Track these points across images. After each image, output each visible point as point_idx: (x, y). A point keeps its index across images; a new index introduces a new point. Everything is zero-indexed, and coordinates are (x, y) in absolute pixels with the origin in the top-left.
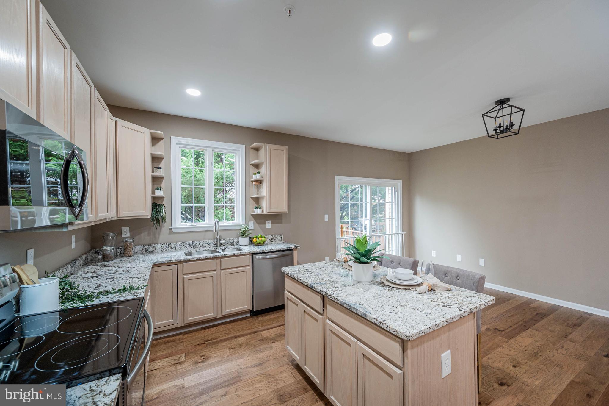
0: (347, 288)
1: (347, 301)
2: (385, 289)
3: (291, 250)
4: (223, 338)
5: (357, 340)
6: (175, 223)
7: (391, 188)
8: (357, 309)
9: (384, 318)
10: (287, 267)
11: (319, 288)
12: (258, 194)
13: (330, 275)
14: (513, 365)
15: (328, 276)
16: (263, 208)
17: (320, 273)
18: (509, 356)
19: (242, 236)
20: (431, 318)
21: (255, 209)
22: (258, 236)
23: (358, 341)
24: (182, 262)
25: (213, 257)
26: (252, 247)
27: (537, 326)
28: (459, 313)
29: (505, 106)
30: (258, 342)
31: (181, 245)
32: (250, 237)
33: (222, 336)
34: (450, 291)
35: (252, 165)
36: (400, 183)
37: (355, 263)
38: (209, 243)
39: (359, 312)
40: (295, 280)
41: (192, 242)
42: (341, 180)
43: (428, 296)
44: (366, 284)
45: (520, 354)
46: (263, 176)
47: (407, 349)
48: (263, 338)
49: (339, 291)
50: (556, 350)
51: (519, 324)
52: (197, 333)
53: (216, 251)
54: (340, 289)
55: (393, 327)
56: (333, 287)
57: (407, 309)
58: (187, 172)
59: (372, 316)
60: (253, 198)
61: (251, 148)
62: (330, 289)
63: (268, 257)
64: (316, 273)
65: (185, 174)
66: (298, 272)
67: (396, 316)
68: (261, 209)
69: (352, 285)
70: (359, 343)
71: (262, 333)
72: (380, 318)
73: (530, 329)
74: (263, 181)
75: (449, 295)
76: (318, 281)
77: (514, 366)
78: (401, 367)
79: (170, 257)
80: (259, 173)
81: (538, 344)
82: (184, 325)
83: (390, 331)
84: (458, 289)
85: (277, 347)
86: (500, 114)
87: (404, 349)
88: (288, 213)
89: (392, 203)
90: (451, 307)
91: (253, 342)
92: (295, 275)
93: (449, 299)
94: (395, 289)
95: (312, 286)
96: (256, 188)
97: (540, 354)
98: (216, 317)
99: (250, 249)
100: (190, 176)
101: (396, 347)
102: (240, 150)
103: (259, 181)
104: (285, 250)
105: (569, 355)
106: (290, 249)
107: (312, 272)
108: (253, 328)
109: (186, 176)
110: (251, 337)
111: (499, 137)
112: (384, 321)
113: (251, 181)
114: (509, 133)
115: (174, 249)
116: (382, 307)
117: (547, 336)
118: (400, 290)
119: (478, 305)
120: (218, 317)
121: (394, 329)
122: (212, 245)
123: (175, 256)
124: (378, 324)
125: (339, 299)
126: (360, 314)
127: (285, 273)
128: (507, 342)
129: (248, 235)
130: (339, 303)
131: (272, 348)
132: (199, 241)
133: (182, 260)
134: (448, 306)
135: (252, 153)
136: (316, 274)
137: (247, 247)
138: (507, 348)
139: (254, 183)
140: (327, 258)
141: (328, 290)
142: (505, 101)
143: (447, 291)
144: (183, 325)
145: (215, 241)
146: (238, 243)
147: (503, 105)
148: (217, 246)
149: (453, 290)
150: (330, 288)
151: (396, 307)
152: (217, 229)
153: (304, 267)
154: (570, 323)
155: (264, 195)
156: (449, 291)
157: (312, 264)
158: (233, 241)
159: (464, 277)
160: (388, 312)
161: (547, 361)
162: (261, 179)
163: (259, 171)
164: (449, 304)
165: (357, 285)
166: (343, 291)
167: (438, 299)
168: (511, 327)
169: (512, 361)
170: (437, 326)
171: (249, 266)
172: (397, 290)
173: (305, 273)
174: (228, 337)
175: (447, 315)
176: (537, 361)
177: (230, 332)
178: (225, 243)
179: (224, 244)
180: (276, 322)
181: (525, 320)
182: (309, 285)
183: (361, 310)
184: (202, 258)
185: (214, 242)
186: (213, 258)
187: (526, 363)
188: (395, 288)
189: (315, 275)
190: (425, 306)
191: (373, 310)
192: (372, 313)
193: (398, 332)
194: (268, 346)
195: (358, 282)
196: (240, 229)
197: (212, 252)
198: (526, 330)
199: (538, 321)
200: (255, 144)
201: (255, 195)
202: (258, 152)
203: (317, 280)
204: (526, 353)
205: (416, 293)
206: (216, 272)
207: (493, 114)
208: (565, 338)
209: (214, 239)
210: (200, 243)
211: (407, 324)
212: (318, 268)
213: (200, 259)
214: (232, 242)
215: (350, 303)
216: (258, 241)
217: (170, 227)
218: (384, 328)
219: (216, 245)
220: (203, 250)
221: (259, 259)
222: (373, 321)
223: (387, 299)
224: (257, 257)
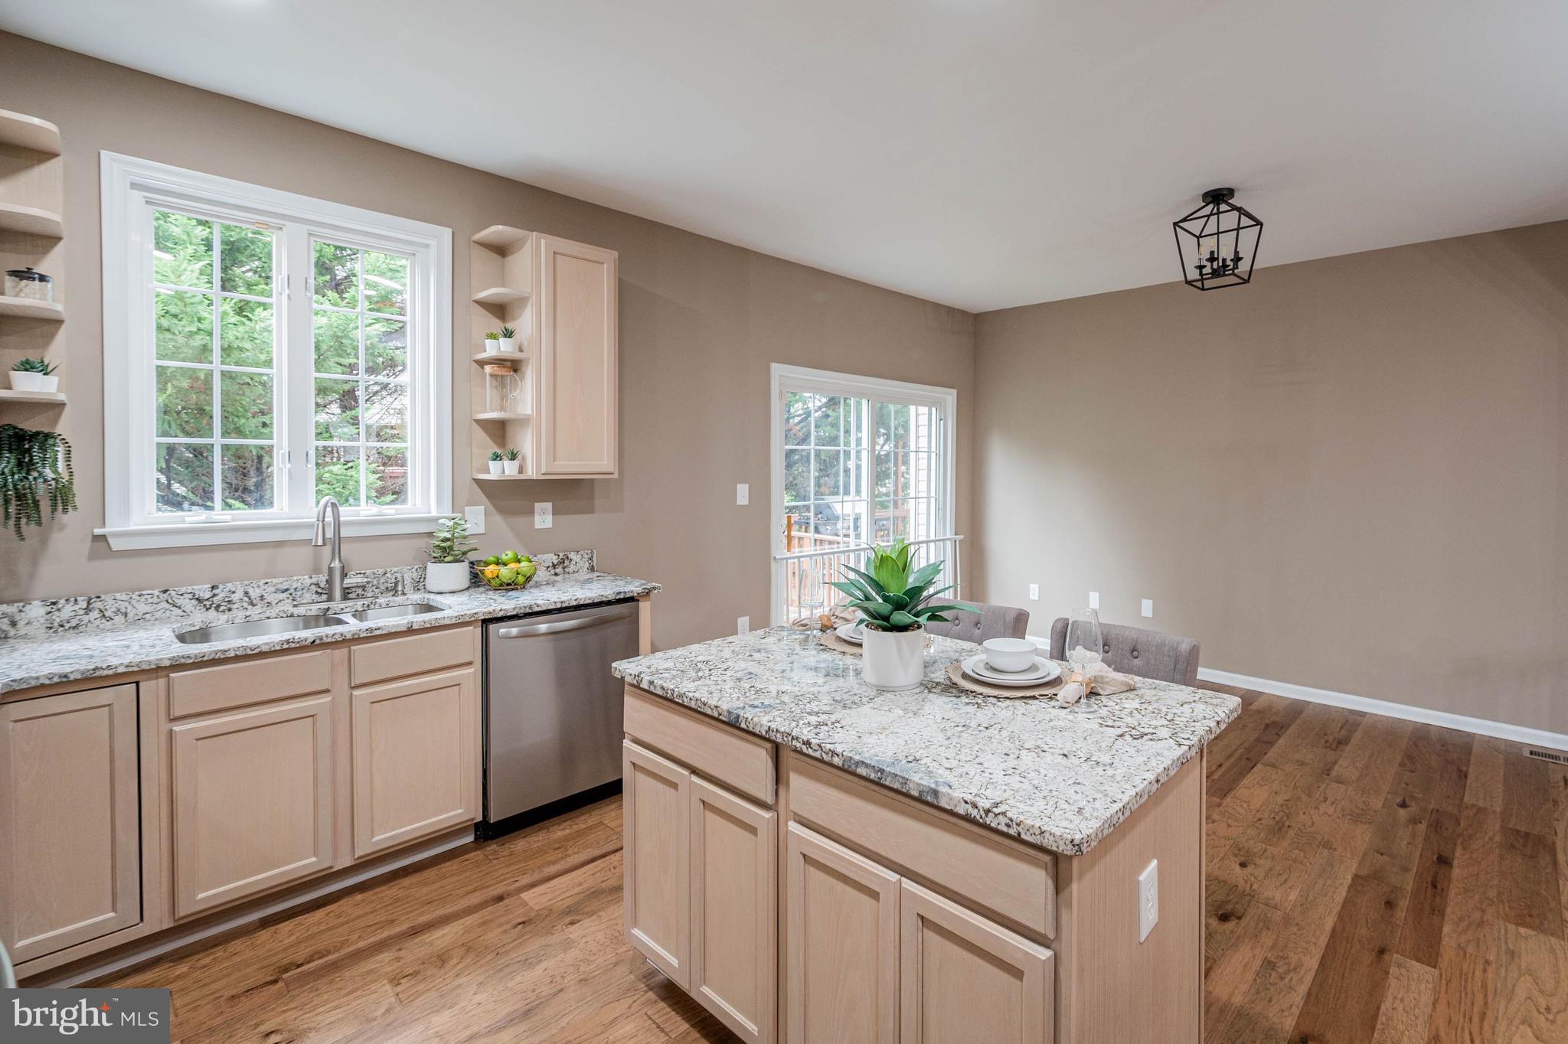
0: (853, 712)
1: (866, 756)
2: (967, 704)
3: (632, 599)
4: (361, 944)
5: (898, 877)
6: (126, 512)
7: (927, 408)
8: (903, 778)
9: (994, 795)
10: (631, 660)
11: (762, 721)
12: (502, 409)
13: (787, 674)
14: (1240, 862)
15: (783, 677)
16: (524, 458)
17: (752, 670)
18: (1229, 839)
19: (438, 560)
20: (1118, 778)
21: (491, 464)
22: (504, 558)
23: (903, 879)
24: (158, 671)
25: (318, 642)
26: (483, 597)
27: (1272, 754)
28: (1179, 752)
29: (1223, 207)
30: (512, 931)
31: (155, 600)
32: (472, 563)
33: (360, 937)
34: (1135, 692)
35: (482, 304)
36: (950, 396)
37: (871, 629)
38: (292, 591)
39: (911, 785)
40: (669, 701)
41: (213, 588)
42: (787, 377)
43: (1088, 713)
44: (907, 692)
45: (1251, 832)
46: (525, 344)
47: (1069, 882)
48: (532, 915)
49: (833, 723)
50: (1315, 808)
51: (1236, 755)
52: (236, 945)
53: (327, 618)
54: (833, 718)
55: (1029, 822)
56: (810, 714)
57: (1048, 757)
58: (175, 316)
59: (957, 794)
60: (484, 424)
61: (475, 242)
62: (801, 722)
63: (543, 628)
64: (738, 671)
65: (165, 323)
66: (675, 673)
67: (1026, 785)
68: (516, 463)
69: (865, 700)
70: (907, 884)
71: (525, 896)
72: (983, 796)
73: (1259, 766)
74: (523, 364)
75: (1136, 704)
76: (753, 697)
77: (1243, 865)
78: (1050, 939)
79: (96, 653)
80: (508, 334)
81: (1280, 799)
82: (172, 925)
83: (1019, 834)
84: (1150, 685)
85: (588, 939)
86: (1211, 228)
87: (1060, 883)
88: (616, 476)
89: (929, 452)
90: (1153, 737)
91: (493, 936)
92: (668, 683)
93: (1140, 716)
94: (994, 700)
95: (738, 716)
96: (496, 387)
97: (1287, 824)
98: (331, 868)
99: (476, 603)
100: (187, 329)
101: (1038, 879)
102: (433, 243)
103: (509, 364)
104: (609, 603)
105: (1340, 815)
106: (628, 596)
107: (725, 670)
108: (487, 887)
109: (168, 330)
110: (481, 920)
111: (1205, 287)
112: (996, 805)
113: (476, 361)
114: (1232, 276)
115: (119, 619)
116: (977, 761)
117: (1295, 777)
118: (1008, 702)
119: (1213, 724)
120: (335, 869)
121: (1033, 826)
122: (308, 597)
123: (128, 647)
124: (978, 817)
125: (839, 750)
126: (915, 793)
127: (628, 679)
128: (1219, 805)
129: (464, 553)
130: (841, 765)
131: (568, 944)
132: (246, 582)
133: (167, 663)
134: (1146, 734)
135: (482, 262)
136: (739, 675)
137: (463, 598)
138: (1223, 821)
139: (488, 369)
140: (743, 622)
141: (794, 724)
142: (1223, 195)
143: (1128, 694)
144: (167, 925)
145: (322, 579)
146: (419, 584)
147: (1218, 205)
148: (330, 599)
149: (1140, 688)
150: (802, 718)
151: (1016, 756)
152: (329, 534)
153: (693, 654)
154: (1331, 738)
155: (530, 413)
156: (1133, 692)
157: (717, 642)
158: (400, 579)
159: (1150, 649)
160: (998, 776)
161: (1304, 839)
162: (518, 355)
163: (510, 326)
164: (1146, 731)
165: (882, 698)
166: (843, 723)
167: (1115, 718)
168: (1220, 765)
169: (1237, 852)
170: (1138, 797)
171: (470, 663)
172: (1000, 703)
173: (700, 674)
174: (386, 934)
175: (1153, 763)
176: (1286, 843)
177: (391, 917)
178: (364, 588)
179: (360, 591)
180: (576, 850)
181: (1246, 745)
182: (726, 713)
183: (918, 779)
184: (265, 649)
185: (317, 585)
186: (314, 645)
187: (1266, 850)
188: (995, 697)
189: (739, 680)
190: (1090, 742)
191: (954, 773)
192: (955, 785)
193: (1047, 835)
194: (556, 938)
195: (881, 690)
196: (430, 534)
197: (309, 622)
198: (1253, 767)
199: (1271, 744)
200: (496, 231)
201: (492, 411)
202: (507, 259)
203: (747, 695)
204: (1261, 827)
205: (1054, 707)
206: (329, 699)
207: (1195, 226)
208: (1326, 777)
209: (316, 570)
210: (251, 591)
211: (1062, 805)
212: (740, 656)
213: (256, 651)
214: (396, 584)
215: (878, 761)
216: (505, 573)
217: (98, 531)
218: (999, 827)
219: (324, 597)
220: (263, 616)
221: (507, 637)
222: (961, 810)
223: (982, 735)
224: (503, 631)
